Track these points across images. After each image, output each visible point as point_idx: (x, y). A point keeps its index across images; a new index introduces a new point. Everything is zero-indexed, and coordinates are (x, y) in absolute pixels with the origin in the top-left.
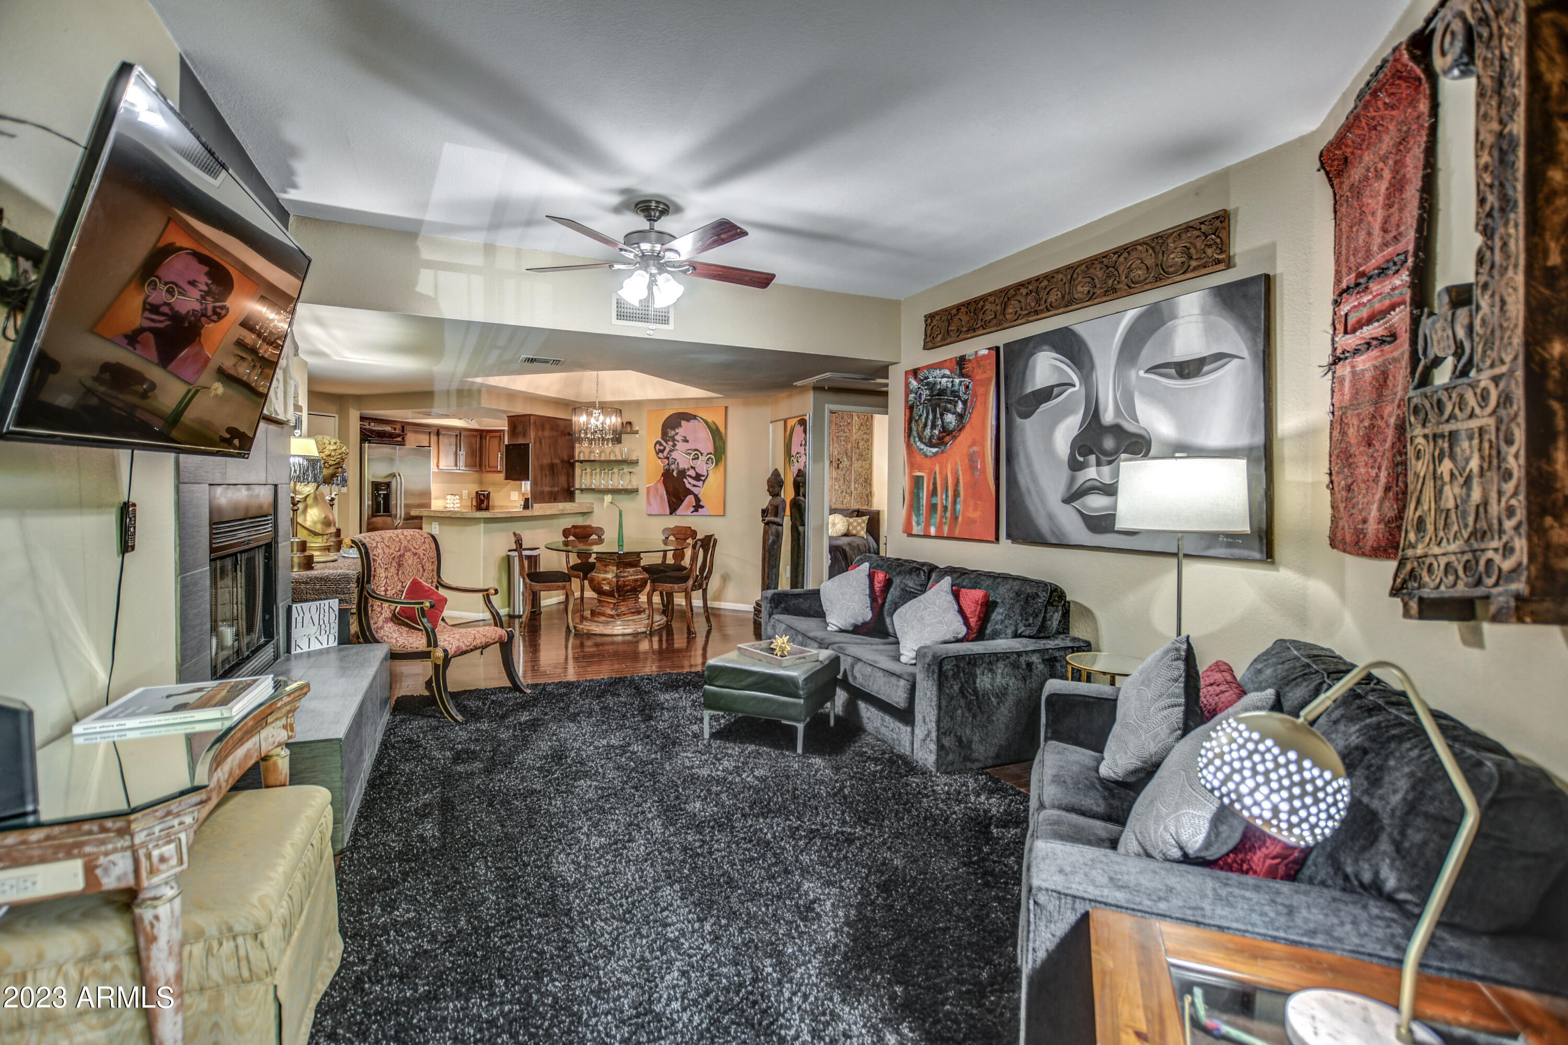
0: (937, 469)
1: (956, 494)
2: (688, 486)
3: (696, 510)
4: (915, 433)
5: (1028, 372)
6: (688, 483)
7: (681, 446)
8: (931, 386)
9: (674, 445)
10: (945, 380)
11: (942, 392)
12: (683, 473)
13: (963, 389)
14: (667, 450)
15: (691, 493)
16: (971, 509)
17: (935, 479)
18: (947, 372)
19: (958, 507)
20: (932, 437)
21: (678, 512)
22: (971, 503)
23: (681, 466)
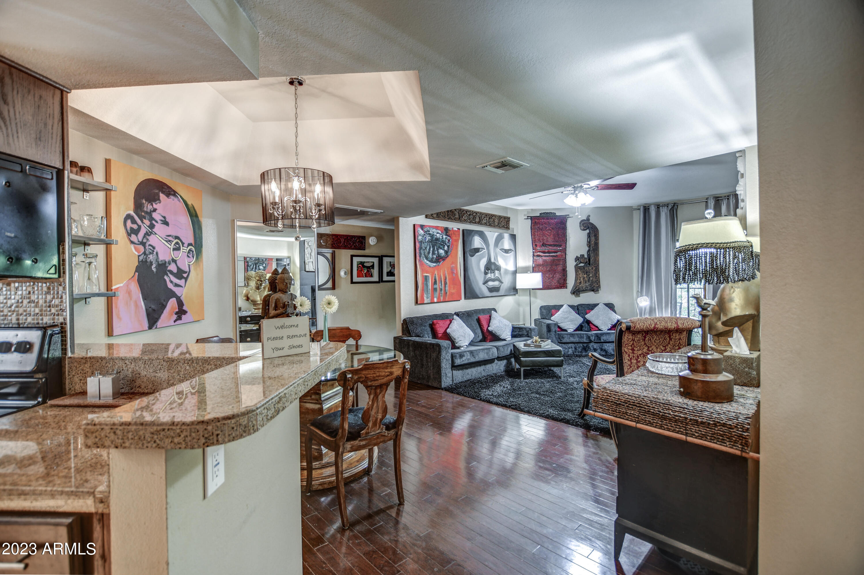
0: (436, 273)
1: (445, 283)
2: (170, 286)
3: (179, 318)
4: (423, 255)
5: (472, 242)
6: (170, 280)
7: (159, 228)
8: (432, 236)
9: (152, 226)
10: (438, 235)
11: (437, 239)
12: (163, 267)
13: (447, 241)
14: (143, 231)
15: (173, 294)
16: (452, 289)
17: (435, 277)
18: (440, 232)
19: (447, 288)
20: (433, 258)
21: (159, 324)
22: (452, 286)
23: (161, 258)
